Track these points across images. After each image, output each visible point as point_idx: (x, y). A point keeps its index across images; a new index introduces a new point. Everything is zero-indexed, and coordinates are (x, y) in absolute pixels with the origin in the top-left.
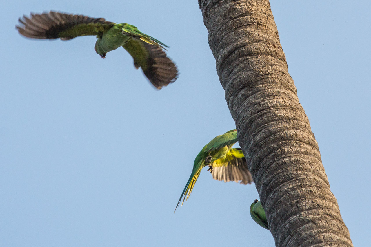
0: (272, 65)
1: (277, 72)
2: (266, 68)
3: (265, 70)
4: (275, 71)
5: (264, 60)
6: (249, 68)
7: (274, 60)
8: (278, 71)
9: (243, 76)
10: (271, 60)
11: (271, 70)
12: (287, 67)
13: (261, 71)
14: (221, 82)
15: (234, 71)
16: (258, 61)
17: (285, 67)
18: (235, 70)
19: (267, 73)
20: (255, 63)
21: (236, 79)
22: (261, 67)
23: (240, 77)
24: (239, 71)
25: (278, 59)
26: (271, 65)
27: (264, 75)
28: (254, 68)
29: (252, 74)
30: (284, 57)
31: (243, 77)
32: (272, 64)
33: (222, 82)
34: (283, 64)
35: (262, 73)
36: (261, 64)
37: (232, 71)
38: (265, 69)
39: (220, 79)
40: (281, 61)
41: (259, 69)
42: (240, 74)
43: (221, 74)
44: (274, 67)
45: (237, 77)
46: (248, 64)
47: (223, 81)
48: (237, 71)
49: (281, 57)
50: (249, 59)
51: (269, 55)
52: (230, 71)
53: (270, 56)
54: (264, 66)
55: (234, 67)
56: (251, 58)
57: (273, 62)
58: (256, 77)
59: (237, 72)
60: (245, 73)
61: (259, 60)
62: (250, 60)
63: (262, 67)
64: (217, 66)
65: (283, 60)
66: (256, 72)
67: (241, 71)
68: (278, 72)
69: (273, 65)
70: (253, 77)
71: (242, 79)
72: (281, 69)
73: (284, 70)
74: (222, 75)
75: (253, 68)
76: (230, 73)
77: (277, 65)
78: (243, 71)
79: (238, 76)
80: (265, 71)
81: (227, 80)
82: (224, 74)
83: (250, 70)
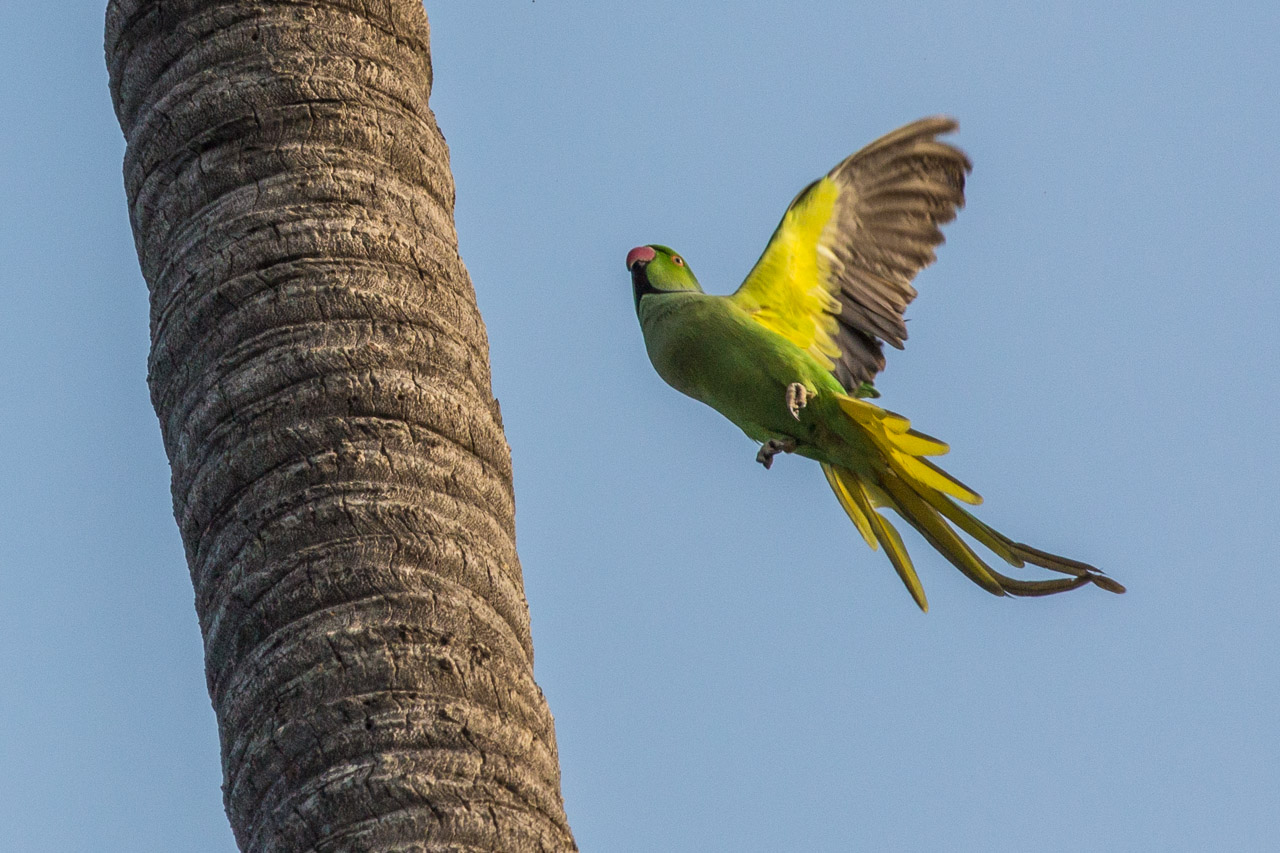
0: (361, 61)
1: (381, 95)
2: (333, 69)
3: (327, 79)
4: (371, 91)
5: (330, 33)
6: (253, 59)
7: (373, 37)
8: (384, 93)
9: (220, 90)
10: (363, 39)
11: (353, 85)
12: (430, 84)
13: (310, 82)
14: (118, 101)
15: (184, 59)
16: (302, 31)
17: (418, 81)
18: (191, 57)
19: (334, 93)
20: (287, 39)
21: (187, 96)
22: (309, 61)
23: (207, 89)
24: (207, 63)
25: (394, 40)
26: (357, 62)
27: (317, 101)
28: (277, 64)
29: (263, 85)
30: (424, 33)
31: (222, 94)
32: (363, 57)
33: (122, 101)
34: (412, 67)
35: (309, 90)
36: (313, 49)
37: (177, 57)
38: (327, 76)
39: (116, 86)
40: (405, 50)
41: (301, 69)
42: (211, 80)
43: (122, 64)
44: (371, 73)
45: (195, 91)
46: (255, 38)
47: (124, 96)
48: (198, 61)
49: (410, 32)
50: (263, 19)
51: (356, 11)
52: (166, 57)
53: (359, 20)
54: (325, 62)
55: (189, 42)
56: (270, 14)
57: (369, 48)
58: (280, 105)
59: (198, 70)
60: (234, 78)
61: (307, 30)
62: (266, 22)
63: (317, 61)
64: (110, 22)
65: (418, 48)
66: (282, 80)
67: (215, 63)
68: (384, 97)
69: (369, 60)
70: (265, 100)
71: (214, 102)
72: (398, 86)
73: (412, 92)
74: (127, 71)
75: (271, 61)
76: (166, 67)
77: (386, 63)
78: (224, 67)
79: (201, 84)
80: (328, 84)
81: (144, 94)
82: (135, 67)
83: (259, 69)
